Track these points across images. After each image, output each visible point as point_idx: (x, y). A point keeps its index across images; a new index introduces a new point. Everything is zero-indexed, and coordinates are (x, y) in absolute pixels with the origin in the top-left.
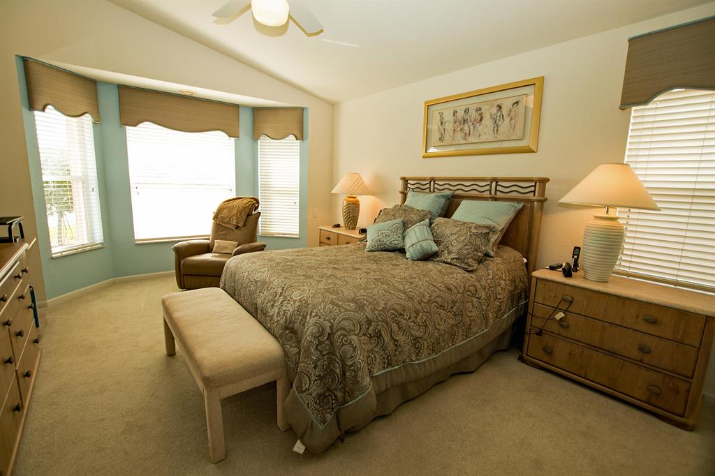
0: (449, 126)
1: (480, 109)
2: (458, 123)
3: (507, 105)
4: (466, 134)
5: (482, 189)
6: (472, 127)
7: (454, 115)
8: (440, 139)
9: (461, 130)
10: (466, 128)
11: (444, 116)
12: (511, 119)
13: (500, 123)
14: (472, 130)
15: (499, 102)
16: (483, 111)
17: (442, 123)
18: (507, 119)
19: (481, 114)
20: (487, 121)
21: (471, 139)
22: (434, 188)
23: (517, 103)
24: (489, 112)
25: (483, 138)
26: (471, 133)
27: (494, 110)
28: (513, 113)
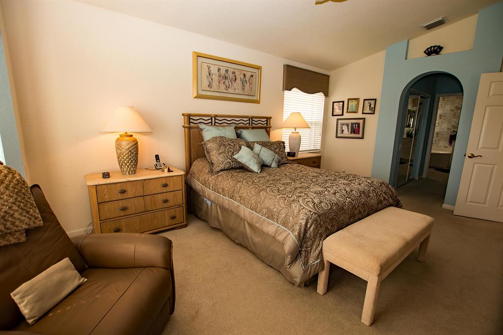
0: (215, 78)
1: (235, 73)
2: (221, 78)
3: (248, 75)
4: (227, 87)
5: (245, 123)
6: (230, 82)
7: (219, 71)
8: (209, 86)
9: (224, 83)
10: (227, 82)
11: (211, 69)
12: (250, 84)
13: (245, 84)
14: (230, 85)
15: (245, 73)
16: (236, 74)
17: (210, 74)
18: (248, 84)
19: (235, 76)
20: (238, 81)
21: (230, 91)
22: (215, 122)
23: (252, 76)
24: (239, 76)
25: (237, 92)
26: (230, 86)
27: (242, 76)
28: (250, 81)
